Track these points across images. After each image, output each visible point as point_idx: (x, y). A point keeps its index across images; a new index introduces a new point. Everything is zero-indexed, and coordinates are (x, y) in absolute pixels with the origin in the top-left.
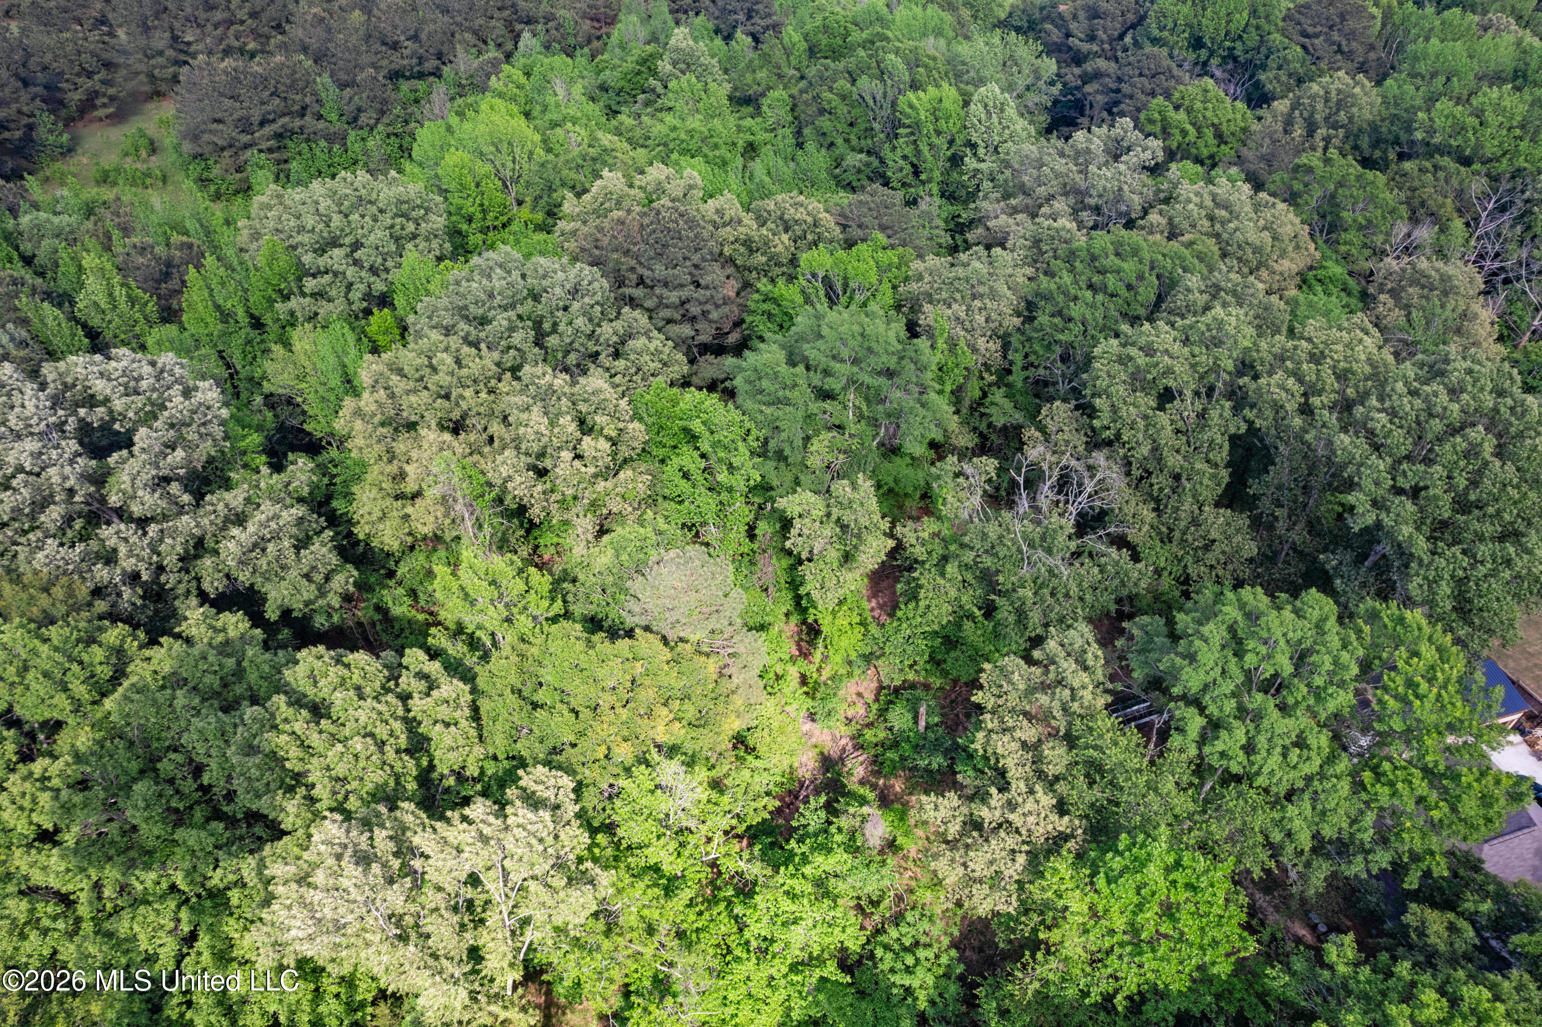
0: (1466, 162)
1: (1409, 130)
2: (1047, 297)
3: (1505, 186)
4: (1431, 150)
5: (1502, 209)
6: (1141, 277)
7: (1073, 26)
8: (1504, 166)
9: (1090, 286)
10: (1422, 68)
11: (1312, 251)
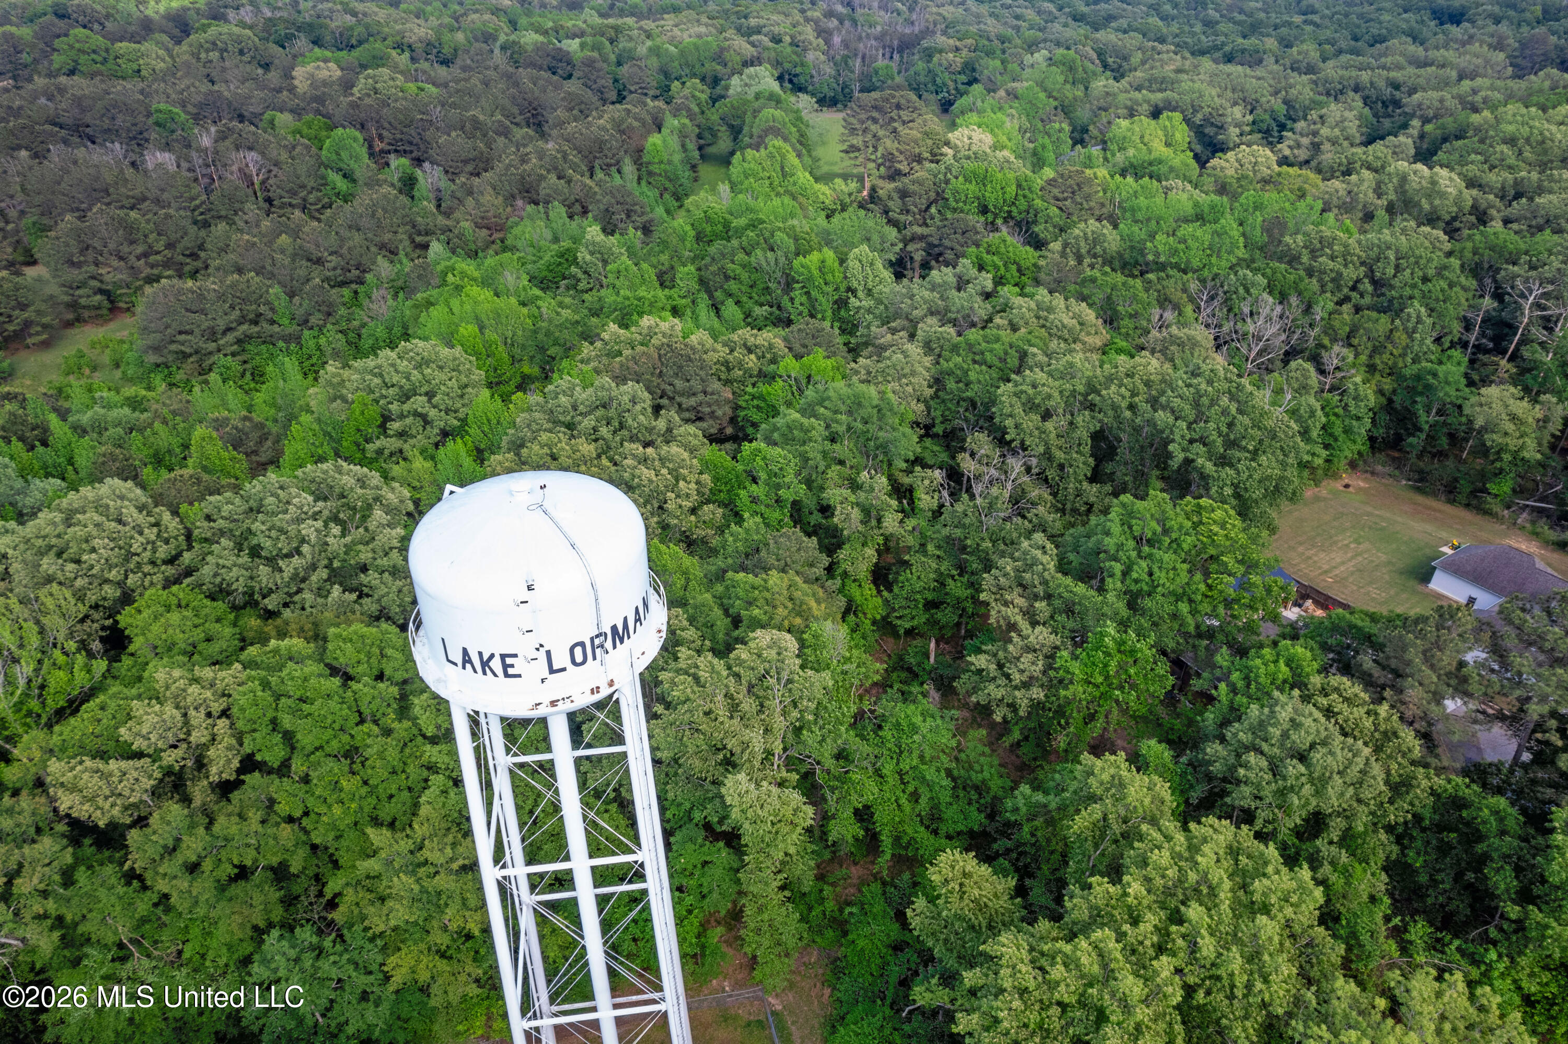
0: (1185, 272)
1: (1144, 255)
2: (950, 373)
3: (1210, 284)
4: (1162, 267)
5: (1212, 298)
6: (1006, 353)
7: (891, 204)
8: (1206, 273)
9: (975, 362)
10: (1139, 216)
11: (1105, 334)
